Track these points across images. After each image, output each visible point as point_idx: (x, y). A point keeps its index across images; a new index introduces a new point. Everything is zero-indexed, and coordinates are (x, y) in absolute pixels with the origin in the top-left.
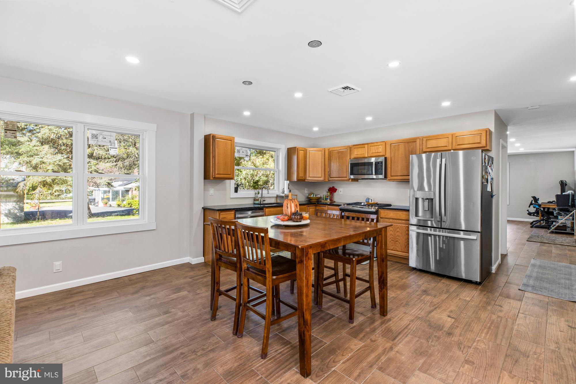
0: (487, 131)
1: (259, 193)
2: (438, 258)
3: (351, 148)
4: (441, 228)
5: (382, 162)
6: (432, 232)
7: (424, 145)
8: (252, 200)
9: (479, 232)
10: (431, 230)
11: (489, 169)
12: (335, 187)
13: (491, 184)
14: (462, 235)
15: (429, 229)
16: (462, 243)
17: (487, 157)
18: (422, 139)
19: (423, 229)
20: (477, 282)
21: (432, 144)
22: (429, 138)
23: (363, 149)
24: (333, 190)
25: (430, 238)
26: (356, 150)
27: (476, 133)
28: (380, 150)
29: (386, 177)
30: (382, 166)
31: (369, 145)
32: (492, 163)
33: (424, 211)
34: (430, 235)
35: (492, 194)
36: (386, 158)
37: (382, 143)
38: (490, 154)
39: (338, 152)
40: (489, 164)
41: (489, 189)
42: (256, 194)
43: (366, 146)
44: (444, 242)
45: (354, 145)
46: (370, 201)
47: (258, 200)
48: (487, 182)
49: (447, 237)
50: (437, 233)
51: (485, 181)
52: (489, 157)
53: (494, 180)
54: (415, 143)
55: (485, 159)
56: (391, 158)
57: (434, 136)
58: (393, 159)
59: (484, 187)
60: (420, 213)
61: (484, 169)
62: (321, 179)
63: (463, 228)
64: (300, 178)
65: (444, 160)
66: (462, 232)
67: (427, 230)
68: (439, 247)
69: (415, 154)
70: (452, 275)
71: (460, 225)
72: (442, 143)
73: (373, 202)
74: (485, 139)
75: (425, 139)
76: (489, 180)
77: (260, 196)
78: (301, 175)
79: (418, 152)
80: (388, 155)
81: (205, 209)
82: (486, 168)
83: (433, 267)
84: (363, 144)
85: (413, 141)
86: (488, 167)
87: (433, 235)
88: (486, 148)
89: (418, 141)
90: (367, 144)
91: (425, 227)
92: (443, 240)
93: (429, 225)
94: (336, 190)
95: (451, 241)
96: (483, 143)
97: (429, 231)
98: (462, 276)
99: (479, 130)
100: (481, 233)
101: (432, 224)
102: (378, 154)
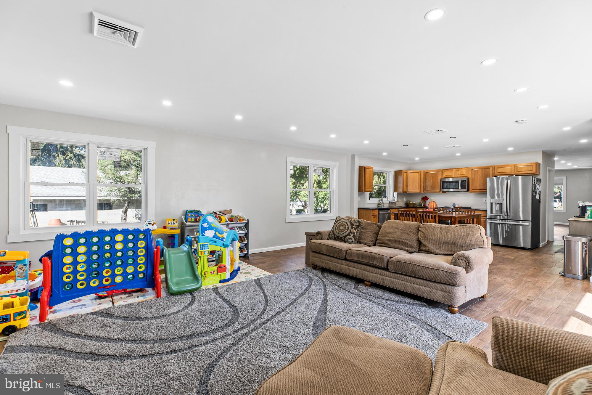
0: (536, 164)
1: (381, 200)
2: (504, 237)
3: (442, 171)
4: (507, 220)
5: (466, 181)
6: (501, 222)
7: (496, 171)
8: (377, 204)
9: (530, 221)
10: (499, 221)
11: (538, 186)
12: (427, 197)
13: (539, 195)
14: (521, 223)
15: (498, 220)
16: (521, 227)
17: (536, 179)
18: (494, 167)
19: (494, 221)
20: (529, 248)
21: (501, 170)
22: (498, 167)
23: (451, 172)
24: (425, 199)
25: (499, 225)
26: (445, 173)
27: (529, 165)
28: (464, 173)
29: (468, 190)
30: (466, 183)
31: (456, 170)
32: (540, 182)
33: (496, 210)
34: (499, 224)
35: (540, 200)
36: (468, 178)
37: (465, 169)
38: (538, 177)
39: (432, 174)
40: (538, 183)
41: (537, 197)
42: (379, 200)
43: (454, 170)
44: (508, 227)
45: (444, 169)
46: (456, 205)
47: (381, 204)
48: (536, 194)
49: (510, 224)
50: (504, 222)
51: (534, 192)
52: (538, 179)
53: (541, 192)
54: (489, 170)
55: (534, 180)
56: (472, 178)
57: (503, 166)
58: (473, 179)
59: (534, 196)
60: (494, 211)
61: (534, 186)
62: (418, 191)
63: (522, 219)
64: (405, 191)
65: (509, 181)
66: (521, 222)
67: (497, 221)
68: (506, 231)
69: (489, 177)
70: (514, 245)
71: (520, 217)
72: (508, 170)
73: (458, 206)
74: (535, 168)
75: (496, 167)
76: (538, 192)
77: (381, 202)
78: (405, 188)
79: (491, 176)
80: (470, 176)
81: (359, 209)
82: (535, 185)
83: (501, 242)
84: (451, 169)
85: (488, 168)
86: (537, 185)
87: (501, 223)
88: (536, 174)
89: (491, 168)
90: (454, 169)
91: (495, 219)
92: (508, 226)
93: (498, 218)
94: (428, 198)
95: (514, 227)
96: (534, 171)
97: (498, 221)
98: (521, 246)
99: (531, 163)
100: (532, 221)
101: (500, 217)
102: (463, 176)
